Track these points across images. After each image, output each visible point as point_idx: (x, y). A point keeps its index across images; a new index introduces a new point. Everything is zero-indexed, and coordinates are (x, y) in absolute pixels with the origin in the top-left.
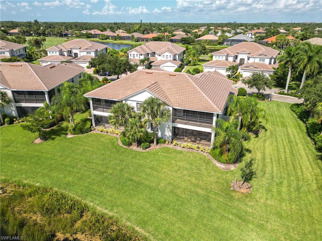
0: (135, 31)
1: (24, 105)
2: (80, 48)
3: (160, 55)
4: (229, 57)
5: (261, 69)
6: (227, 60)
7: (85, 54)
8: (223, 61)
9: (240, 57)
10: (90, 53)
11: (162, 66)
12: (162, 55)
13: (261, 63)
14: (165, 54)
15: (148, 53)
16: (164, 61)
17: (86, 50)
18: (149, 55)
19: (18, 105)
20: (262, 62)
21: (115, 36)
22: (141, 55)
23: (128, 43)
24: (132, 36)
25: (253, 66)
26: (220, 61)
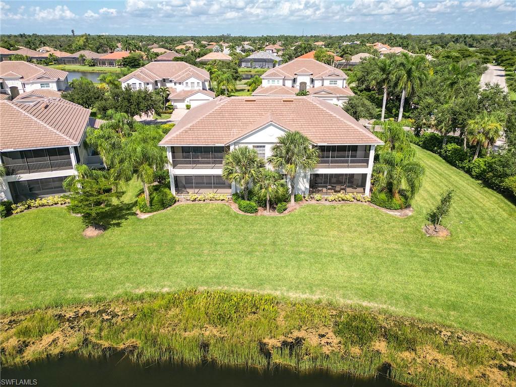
1: (25, 177)
2: (22, 78)
3: (180, 83)
4: (286, 81)
5: (335, 94)
6: (284, 85)
7: (37, 87)
8: (280, 86)
9: (300, 79)
10: (47, 84)
11: (187, 99)
12: (184, 83)
13: (333, 87)
14: (189, 81)
15: (156, 82)
16: (189, 91)
17: (39, 80)
18: (159, 84)
19: (13, 178)
20: (333, 85)
22: (148, 84)
24: (82, 56)
25: (324, 91)
26: (276, 87)
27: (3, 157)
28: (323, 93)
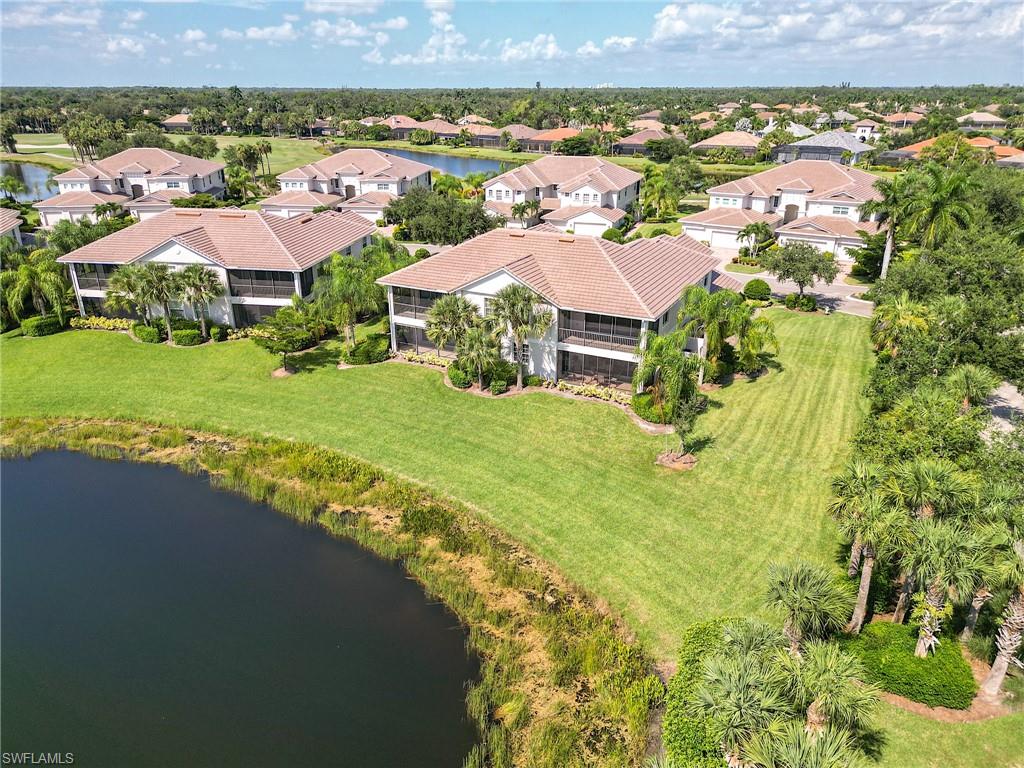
0: (515, 121)
1: (249, 301)
2: (362, 173)
3: (567, 194)
4: (754, 201)
5: (833, 234)
6: (749, 209)
7: (373, 188)
8: (736, 210)
9: (787, 200)
10: (386, 185)
11: (571, 222)
12: (573, 194)
13: (838, 219)
14: (581, 192)
15: (538, 189)
16: (577, 208)
17: (376, 179)
18: (541, 193)
19: (237, 300)
20: (840, 215)
21: (457, 136)
22: (519, 192)
23: (490, 156)
24: (505, 135)
25: (813, 227)
26: (728, 211)
27: (231, 276)
28: (810, 228)
